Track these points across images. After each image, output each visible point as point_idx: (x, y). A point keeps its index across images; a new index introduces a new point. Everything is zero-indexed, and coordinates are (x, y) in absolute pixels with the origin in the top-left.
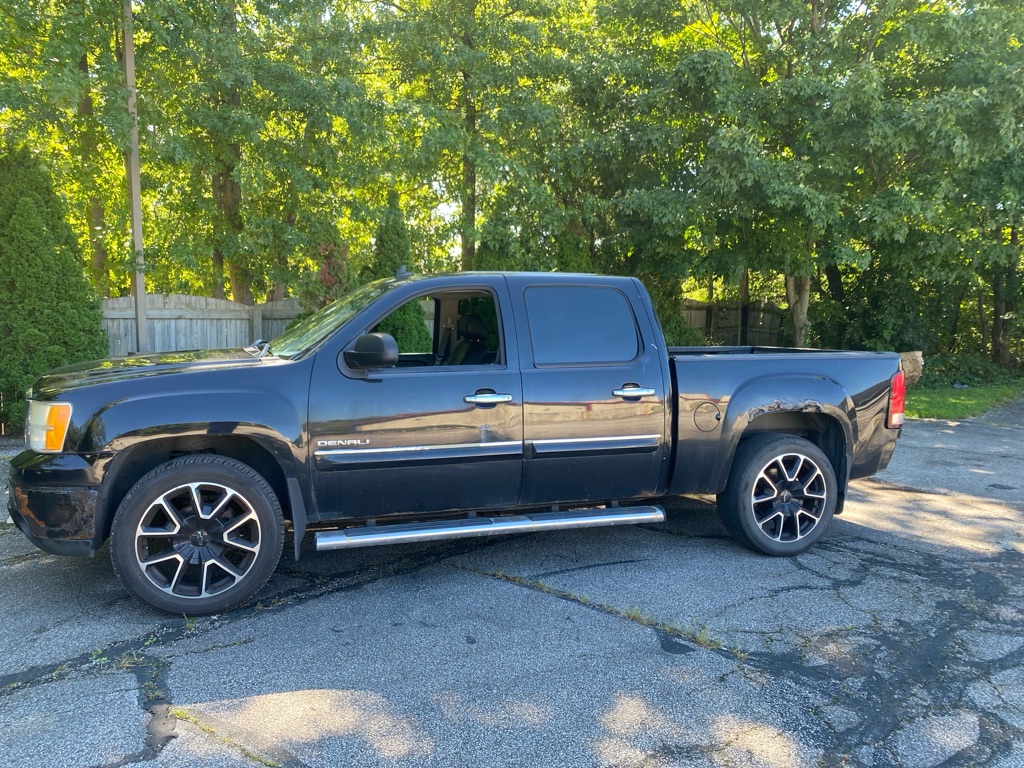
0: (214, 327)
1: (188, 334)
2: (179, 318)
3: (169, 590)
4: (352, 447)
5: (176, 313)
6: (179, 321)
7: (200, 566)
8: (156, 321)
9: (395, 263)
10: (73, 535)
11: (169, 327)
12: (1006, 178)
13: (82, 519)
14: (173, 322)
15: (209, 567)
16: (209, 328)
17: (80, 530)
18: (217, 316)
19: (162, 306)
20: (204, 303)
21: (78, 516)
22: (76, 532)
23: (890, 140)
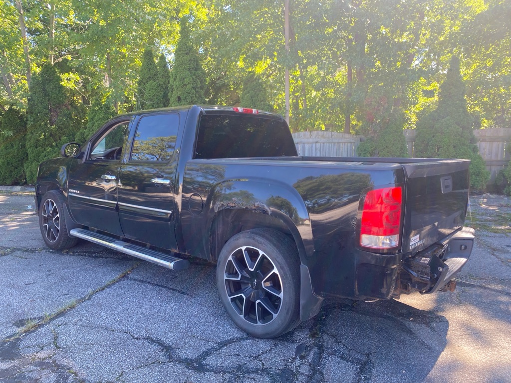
0: (336, 147)
1: (322, 150)
2: (317, 142)
5: (315, 140)
6: (317, 144)
8: (306, 144)
11: (312, 147)
14: (314, 144)
15: (52, 231)
16: (332, 147)
18: (336, 141)
19: (309, 137)
20: (331, 135)
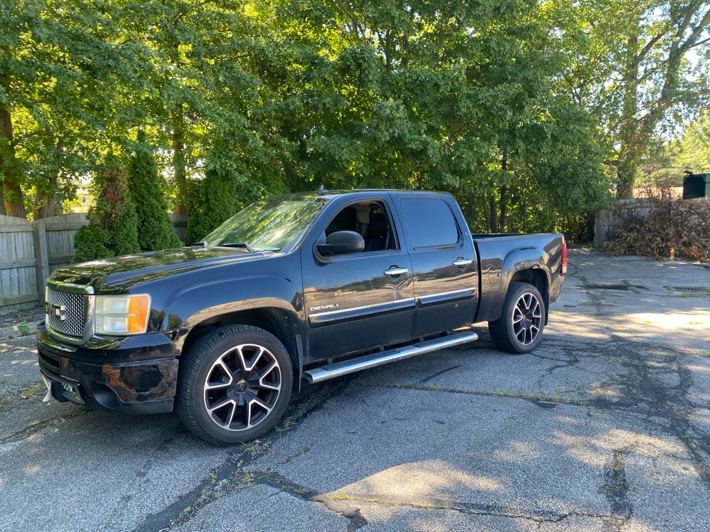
3: (227, 427)
4: (329, 310)
7: (246, 406)
9: (147, 185)
10: (159, 396)
12: (518, 135)
13: (168, 383)
15: (252, 405)
17: (165, 391)
21: (163, 381)
22: (162, 393)
23: (471, 110)
